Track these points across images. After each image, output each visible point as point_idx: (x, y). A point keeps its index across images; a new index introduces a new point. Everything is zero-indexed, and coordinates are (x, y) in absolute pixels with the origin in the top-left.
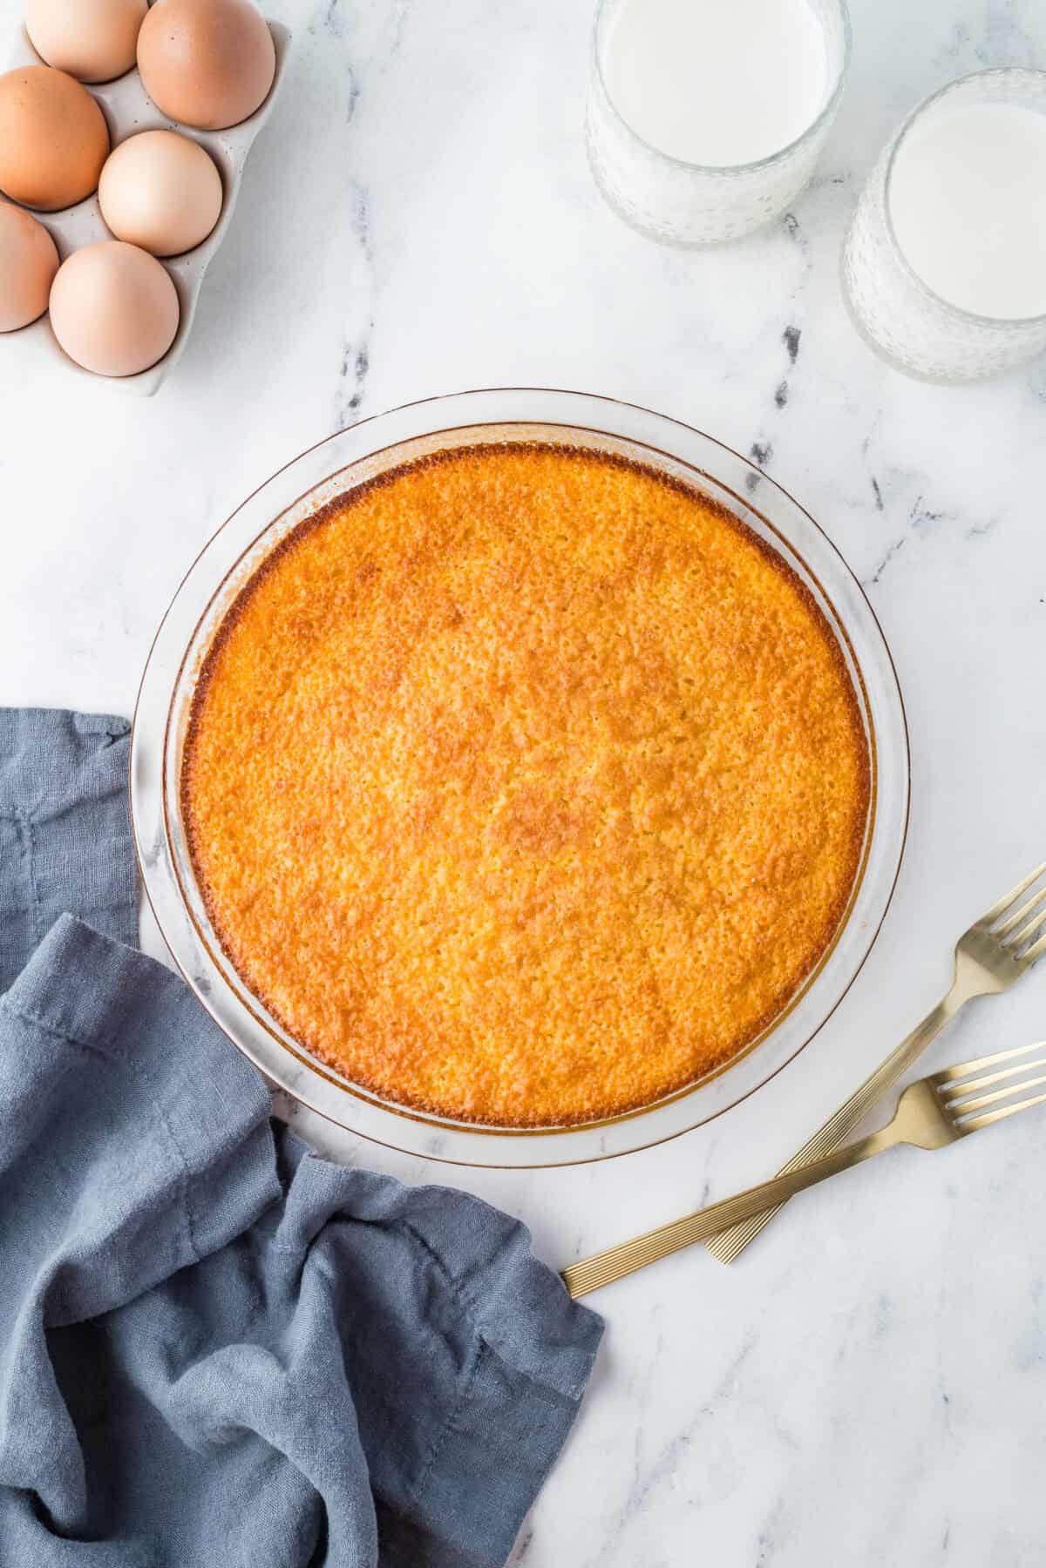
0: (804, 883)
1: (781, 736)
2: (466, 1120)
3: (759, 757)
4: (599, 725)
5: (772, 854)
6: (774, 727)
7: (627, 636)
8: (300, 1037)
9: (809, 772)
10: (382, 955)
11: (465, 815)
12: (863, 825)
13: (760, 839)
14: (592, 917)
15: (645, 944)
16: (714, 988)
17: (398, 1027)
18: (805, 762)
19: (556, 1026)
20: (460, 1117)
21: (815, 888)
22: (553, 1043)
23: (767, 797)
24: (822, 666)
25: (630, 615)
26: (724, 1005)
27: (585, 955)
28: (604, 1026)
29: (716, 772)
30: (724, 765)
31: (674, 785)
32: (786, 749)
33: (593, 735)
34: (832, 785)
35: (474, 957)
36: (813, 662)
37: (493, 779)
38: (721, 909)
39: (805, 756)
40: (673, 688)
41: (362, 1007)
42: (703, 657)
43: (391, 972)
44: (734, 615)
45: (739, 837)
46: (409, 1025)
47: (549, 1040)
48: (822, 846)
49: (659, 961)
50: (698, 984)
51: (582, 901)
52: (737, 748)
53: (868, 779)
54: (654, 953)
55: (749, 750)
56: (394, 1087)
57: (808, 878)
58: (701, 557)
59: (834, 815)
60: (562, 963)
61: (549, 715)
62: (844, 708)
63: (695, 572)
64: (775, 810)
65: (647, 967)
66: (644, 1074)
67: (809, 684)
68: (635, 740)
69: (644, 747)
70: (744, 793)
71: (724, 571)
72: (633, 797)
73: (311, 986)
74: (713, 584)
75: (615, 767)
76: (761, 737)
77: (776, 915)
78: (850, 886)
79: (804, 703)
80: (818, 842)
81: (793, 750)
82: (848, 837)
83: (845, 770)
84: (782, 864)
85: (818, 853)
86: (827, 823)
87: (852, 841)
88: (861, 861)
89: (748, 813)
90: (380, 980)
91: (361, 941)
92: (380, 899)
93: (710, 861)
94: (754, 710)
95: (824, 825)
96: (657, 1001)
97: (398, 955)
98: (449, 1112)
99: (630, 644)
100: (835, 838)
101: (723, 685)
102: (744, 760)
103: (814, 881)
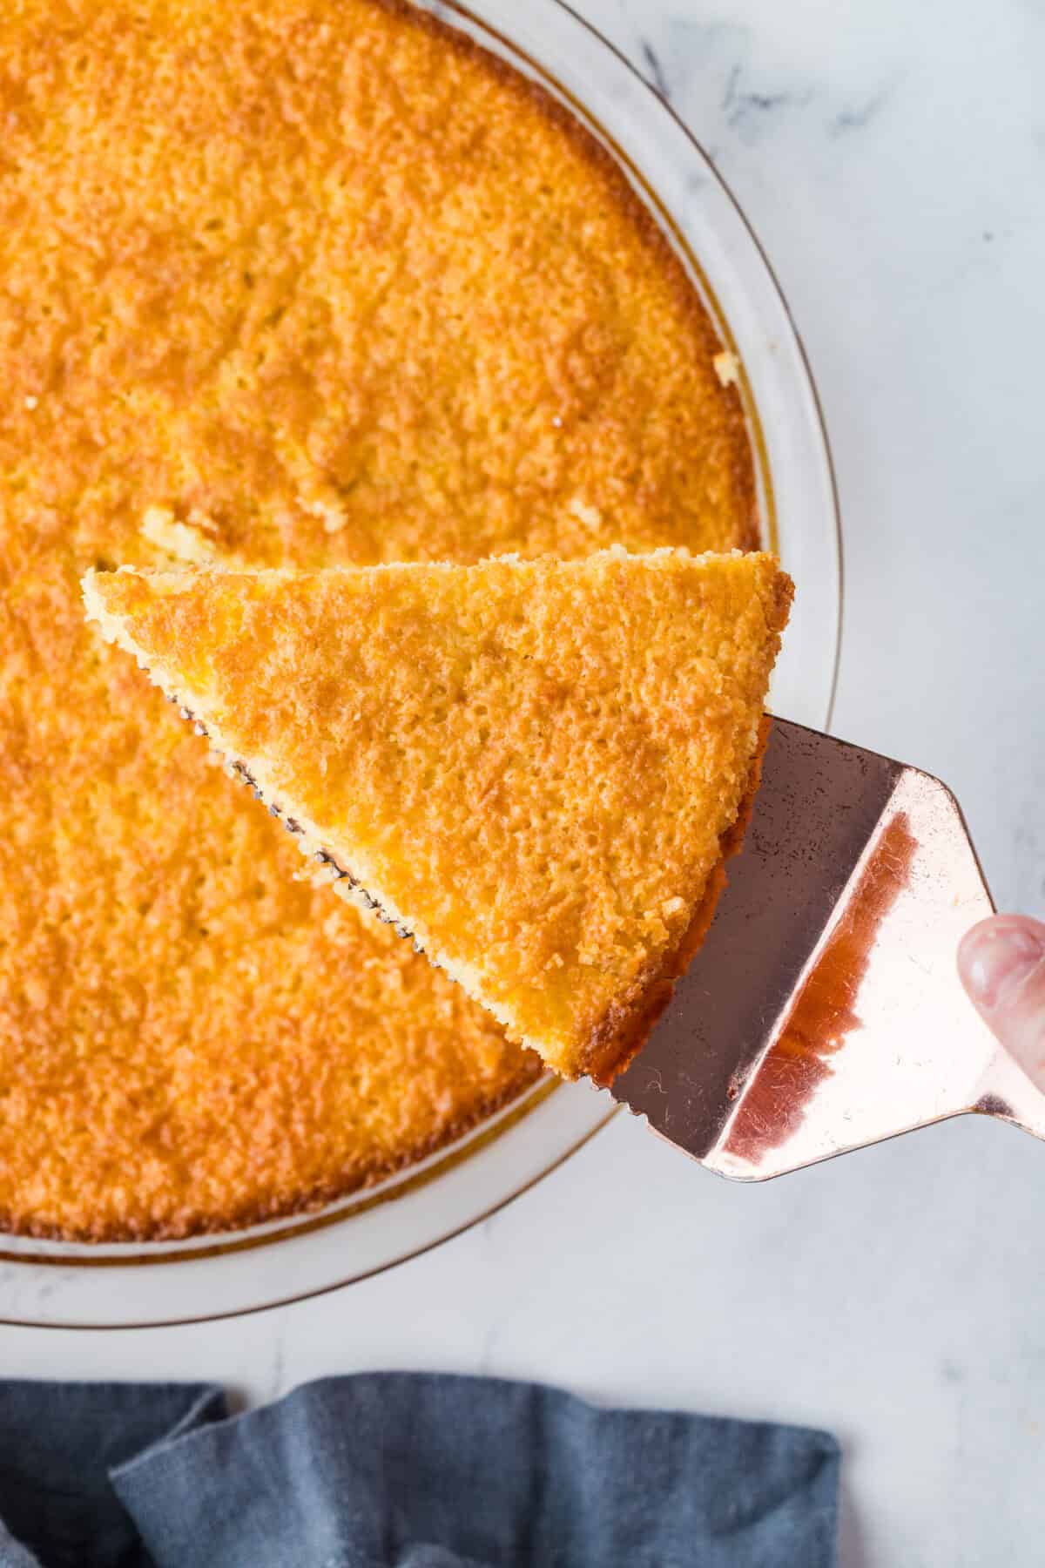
0: (634, 363)
1: (413, 187)
2: (460, 1133)
3: (409, 243)
4: (138, 401)
5: (551, 365)
6: (394, 186)
7: (66, 239)
8: (115, 1231)
9: (497, 199)
10: (129, 1009)
11: (65, 699)
12: (642, 208)
13: (514, 355)
14: (354, 665)
15: (483, 635)
16: (655, 603)
17: (244, 1089)
18: (480, 190)
19: (459, 894)
20: (447, 1136)
21: (654, 356)
22: (479, 926)
23: (473, 287)
24: (382, 35)
25: (44, 208)
26: (697, 616)
27: (401, 738)
28: (536, 822)
29: (367, 319)
30: (369, 298)
31: (324, 389)
32: (439, 198)
33: (144, 421)
34: (546, 190)
35: (259, 892)
36: (361, 42)
37: (58, 610)
38: (550, 504)
39: (472, 182)
40: (200, 255)
41: (165, 1109)
42: (202, 174)
43: (163, 1021)
44: (192, 77)
45: (484, 382)
46: (257, 1072)
47: (469, 927)
48: (611, 289)
49: (530, 640)
50: (625, 618)
51: (314, 659)
52: (366, 259)
53: (591, 138)
54: (511, 638)
55: (386, 247)
56: (316, 1177)
57: (632, 350)
58: (71, 36)
59: (588, 230)
60: (376, 786)
61: (56, 450)
62: (467, 67)
63: (82, 65)
64: (499, 297)
65: (516, 666)
66: (669, 840)
67: (386, 79)
68: (209, 373)
69: (233, 373)
70: (432, 310)
71: (122, 26)
72: (281, 455)
73: (66, 1144)
74: (123, 58)
75: (216, 436)
76: (386, 213)
77: (634, 439)
78: (702, 312)
79: (403, 111)
80: (601, 289)
81: (447, 188)
82: (635, 241)
83: (546, 152)
84: (576, 362)
85: (615, 304)
86: (589, 250)
87: (646, 243)
88: (684, 259)
89: (465, 334)
90: (157, 1048)
91: (78, 1015)
92: (50, 929)
93: (473, 450)
94: (343, 183)
95: (588, 259)
96: (584, 707)
97: (150, 988)
98: (426, 1143)
99: (80, 247)
100: (618, 262)
101: (265, 186)
102: (391, 266)
103: (645, 347)
